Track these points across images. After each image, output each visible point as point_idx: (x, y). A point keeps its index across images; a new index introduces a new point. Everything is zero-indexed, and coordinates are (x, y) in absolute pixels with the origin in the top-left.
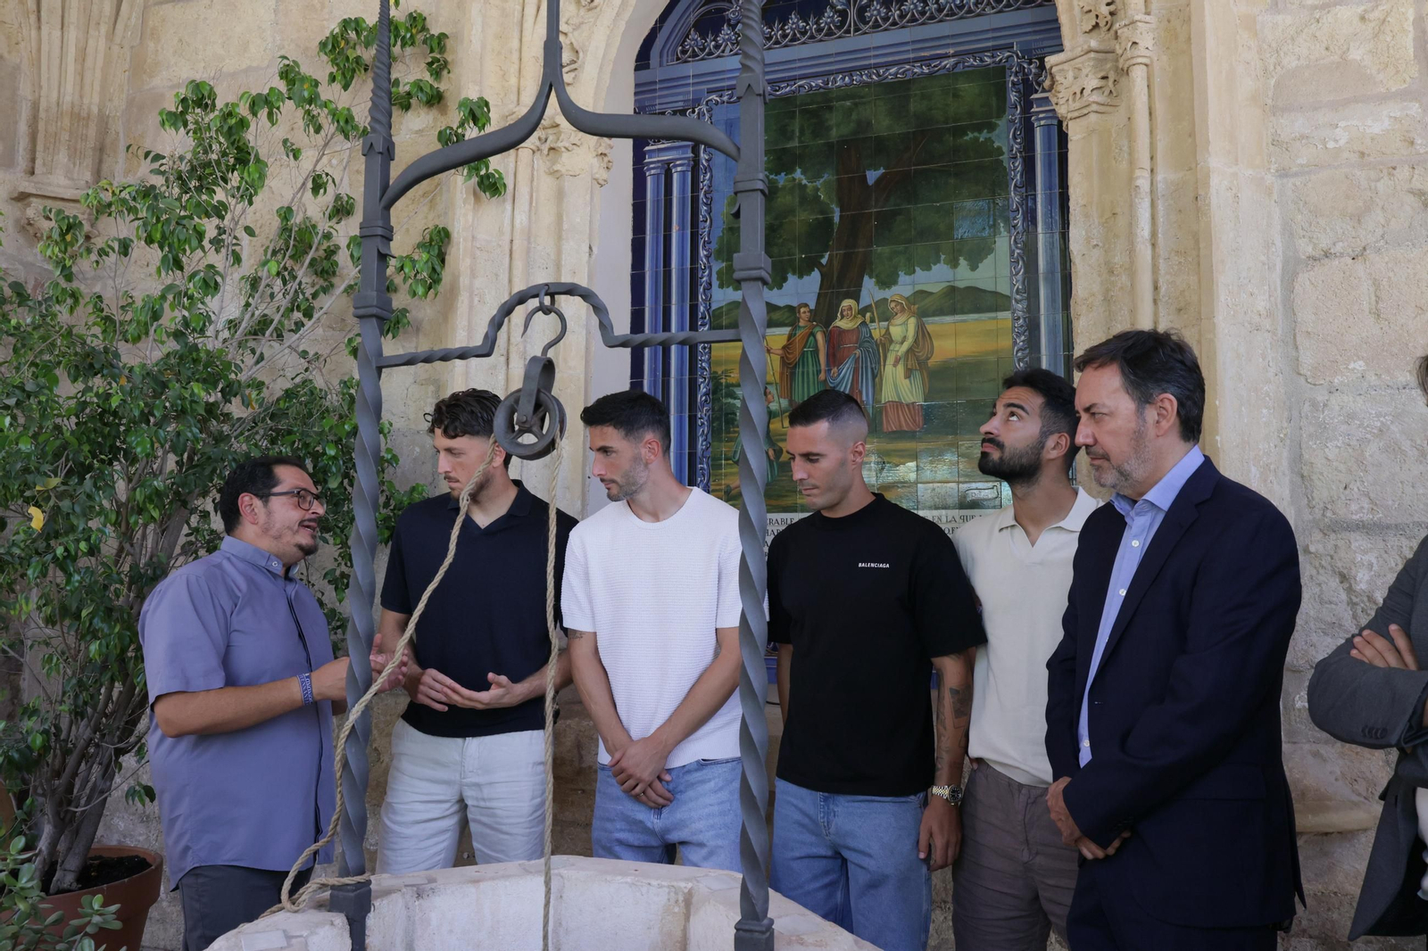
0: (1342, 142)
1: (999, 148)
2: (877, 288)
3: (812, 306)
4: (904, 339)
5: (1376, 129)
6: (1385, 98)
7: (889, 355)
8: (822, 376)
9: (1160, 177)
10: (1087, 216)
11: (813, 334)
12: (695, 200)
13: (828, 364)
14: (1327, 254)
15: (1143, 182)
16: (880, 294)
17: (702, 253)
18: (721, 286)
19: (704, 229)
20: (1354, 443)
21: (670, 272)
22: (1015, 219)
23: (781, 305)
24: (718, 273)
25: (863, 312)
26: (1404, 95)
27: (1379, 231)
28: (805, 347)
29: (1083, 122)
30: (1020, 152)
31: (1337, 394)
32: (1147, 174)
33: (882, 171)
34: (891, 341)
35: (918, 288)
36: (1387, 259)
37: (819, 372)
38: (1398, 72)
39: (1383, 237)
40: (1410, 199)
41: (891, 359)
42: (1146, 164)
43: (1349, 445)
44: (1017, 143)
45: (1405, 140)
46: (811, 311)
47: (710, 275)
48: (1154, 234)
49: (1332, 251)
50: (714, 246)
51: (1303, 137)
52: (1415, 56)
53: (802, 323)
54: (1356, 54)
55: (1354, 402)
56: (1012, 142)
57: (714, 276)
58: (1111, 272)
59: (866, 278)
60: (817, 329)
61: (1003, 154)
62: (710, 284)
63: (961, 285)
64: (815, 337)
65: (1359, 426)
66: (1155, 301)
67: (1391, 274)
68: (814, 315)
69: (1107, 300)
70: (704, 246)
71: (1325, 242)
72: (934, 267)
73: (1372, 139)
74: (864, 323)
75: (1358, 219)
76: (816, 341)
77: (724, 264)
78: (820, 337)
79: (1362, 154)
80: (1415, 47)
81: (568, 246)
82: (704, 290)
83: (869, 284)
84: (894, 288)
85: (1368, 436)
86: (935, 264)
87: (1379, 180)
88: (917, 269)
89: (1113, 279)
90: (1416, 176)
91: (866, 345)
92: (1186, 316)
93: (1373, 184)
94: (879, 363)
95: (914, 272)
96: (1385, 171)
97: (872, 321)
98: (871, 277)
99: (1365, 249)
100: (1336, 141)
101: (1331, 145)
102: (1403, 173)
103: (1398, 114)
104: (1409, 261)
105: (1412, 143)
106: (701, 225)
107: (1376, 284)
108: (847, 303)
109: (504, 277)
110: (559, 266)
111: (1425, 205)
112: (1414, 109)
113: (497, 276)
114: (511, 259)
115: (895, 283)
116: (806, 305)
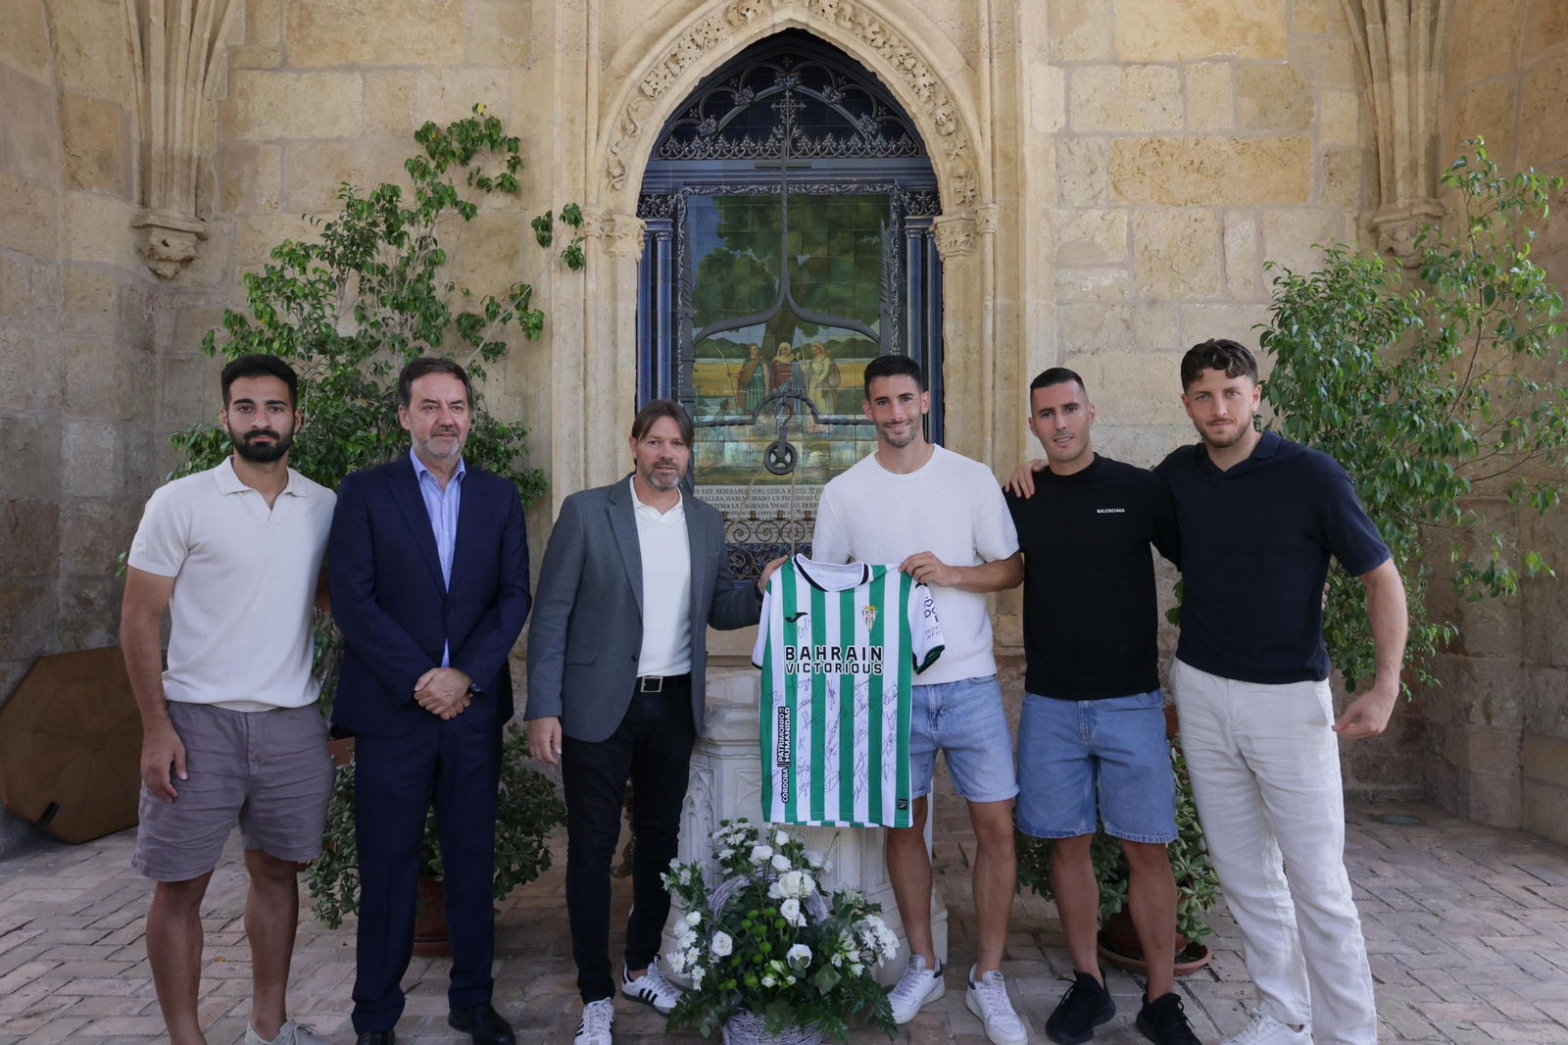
0: (1089, 289)
1: (885, 250)
2: (804, 336)
3: (760, 345)
4: (822, 371)
5: (1106, 282)
6: (1111, 265)
7: (811, 381)
8: (767, 393)
9: (998, 301)
10: (955, 317)
11: (760, 365)
12: (674, 262)
13: (770, 386)
14: (1079, 351)
15: (989, 303)
16: (806, 341)
17: (680, 301)
19: (682, 284)
21: (656, 313)
22: (894, 297)
23: (738, 343)
24: (692, 316)
25: (794, 351)
26: (1121, 265)
27: (1105, 340)
28: (754, 373)
29: (954, 259)
30: (898, 254)
32: (991, 298)
33: (808, 257)
34: (814, 373)
35: (832, 338)
36: (1108, 355)
38: (1118, 252)
39: (1107, 343)
40: (1120, 324)
41: (813, 385)
42: (991, 292)
44: (896, 248)
45: (1120, 291)
46: (759, 349)
48: (994, 334)
49: (1082, 349)
50: (689, 297)
51: (1070, 283)
52: (1126, 244)
53: (753, 357)
54: (1099, 239)
56: (893, 247)
58: (968, 352)
59: (797, 329)
60: (763, 361)
61: (887, 253)
63: (859, 339)
64: (762, 367)
66: (994, 372)
67: (1110, 365)
68: (761, 351)
69: (966, 368)
70: (682, 297)
71: (1079, 344)
73: (1104, 288)
74: (795, 360)
75: (1096, 332)
76: (763, 370)
77: (697, 311)
78: (765, 367)
79: (1099, 296)
80: (1126, 239)
81: (621, 305)
82: (682, 328)
83: (798, 332)
84: (815, 337)
87: (1106, 312)
88: (831, 326)
89: (970, 356)
90: (1124, 311)
91: (797, 374)
92: (1010, 382)
93: (1103, 314)
94: (805, 386)
95: (828, 328)
96: (1109, 307)
97: (801, 358)
98: (800, 329)
99: (1098, 349)
100: (1087, 288)
101: (1084, 289)
102: (1118, 309)
103: (1117, 276)
105: (1123, 292)
106: (679, 281)
107: (1102, 368)
108: (783, 345)
109: (581, 326)
110: (614, 319)
111: (1128, 328)
112: (1125, 273)
113: (575, 325)
114: (585, 314)
115: (816, 334)
116: (755, 344)
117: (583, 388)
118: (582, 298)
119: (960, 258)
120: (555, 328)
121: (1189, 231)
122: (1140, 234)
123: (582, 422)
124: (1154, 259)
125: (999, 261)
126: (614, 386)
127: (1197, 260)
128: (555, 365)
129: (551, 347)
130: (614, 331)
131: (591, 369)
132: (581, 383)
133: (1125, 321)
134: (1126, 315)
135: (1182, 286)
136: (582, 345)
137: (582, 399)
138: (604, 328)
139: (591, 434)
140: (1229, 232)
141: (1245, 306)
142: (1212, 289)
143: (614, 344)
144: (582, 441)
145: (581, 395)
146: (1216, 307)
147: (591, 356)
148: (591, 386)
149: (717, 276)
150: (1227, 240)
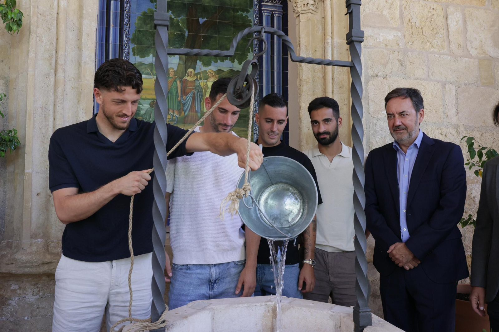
0: (381, 40)
1: (250, 20)
2: (202, 66)
3: (175, 69)
5: (390, 37)
6: (392, 29)
7: (207, 93)
8: (179, 99)
9: (335, 40)
10: (307, 50)
11: (175, 81)
12: (122, 15)
13: (182, 94)
14: (377, 76)
15: (330, 41)
16: (204, 68)
17: (125, 39)
18: (134, 55)
19: (126, 28)
20: (383, 137)
21: (109, 45)
22: (255, 48)
24: (133, 49)
25: (197, 74)
26: (397, 29)
27: (390, 71)
28: (172, 86)
29: (305, 15)
30: (258, 23)
31: (379, 121)
32: (330, 38)
33: (205, 19)
34: (208, 88)
35: (219, 68)
36: (392, 80)
37: (178, 97)
38: (395, 21)
39: (391, 72)
40: (398, 62)
42: (330, 35)
43: (382, 138)
44: (257, 20)
45: (397, 43)
46: (174, 71)
47: (129, 49)
49: (378, 75)
50: (131, 37)
51: (371, 36)
52: (399, 18)
53: (171, 76)
54: (385, 13)
55: (383, 124)
56: (255, 19)
57: (131, 50)
58: (314, 71)
59: (198, 61)
60: (178, 79)
61: (251, 22)
62: (129, 53)
63: (236, 70)
64: (176, 82)
65: (385, 132)
66: (332, 83)
67: (393, 85)
68: (176, 72)
69: (313, 81)
70: (126, 36)
71: (376, 72)
72: (225, 61)
73: (389, 41)
74: (197, 79)
75: (385, 65)
76: (177, 84)
77: (136, 46)
78: (178, 82)
79: (386, 45)
80: (399, 15)
81: (86, 22)
82: (126, 55)
83: (199, 63)
85: (387, 135)
86: (226, 60)
87: (390, 54)
88: (219, 61)
89: (315, 74)
90: (399, 55)
91: (198, 88)
92: (342, 90)
93: (389, 55)
94: (203, 96)
95: (217, 62)
96: (392, 52)
97: (201, 79)
98: (200, 61)
99: (386, 75)
100: (380, 39)
101: (378, 40)
102: (396, 53)
103: (395, 35)
104: (398, 81)
105: (399, 44)
106: (125, 27)
107: (389, 87)
108: (190, 70)
109: (54, 30)
110: (80, 31)
111: (402, 65)
112: (399, 34)
113: (49, 29)
114: (58, 23)
115: (210, 65)
116: (173, 69)
117: (54, 75)
118: (56, 11)
119: (310, 14)
120: (33, 28)
121: (430, 14)
122: (406, 13)
123: (52, 99)
124: (414, 28)
125: (335, 16)
126: (79, 76)
127: (435, 30)
128: (32, 55)
129: (29, 42)
130: (79, 39)
131: (61, 61)
132: (53, 71)
133: (400, 61)
134: (400, 57)
135: (428, 44)
136: (54, 44)
137: (53, 83)
138: (72, 36)
139: (59, 108)
140: (450, 17)
141: (459, 59)
142: (443, 47)
143: (80, 48)
144: (51, 113)
145: (52, 80)
146: (445, 57)
147: (61, 53)
148: (60, 74)
149: (149, 26)
150: (449, 22)
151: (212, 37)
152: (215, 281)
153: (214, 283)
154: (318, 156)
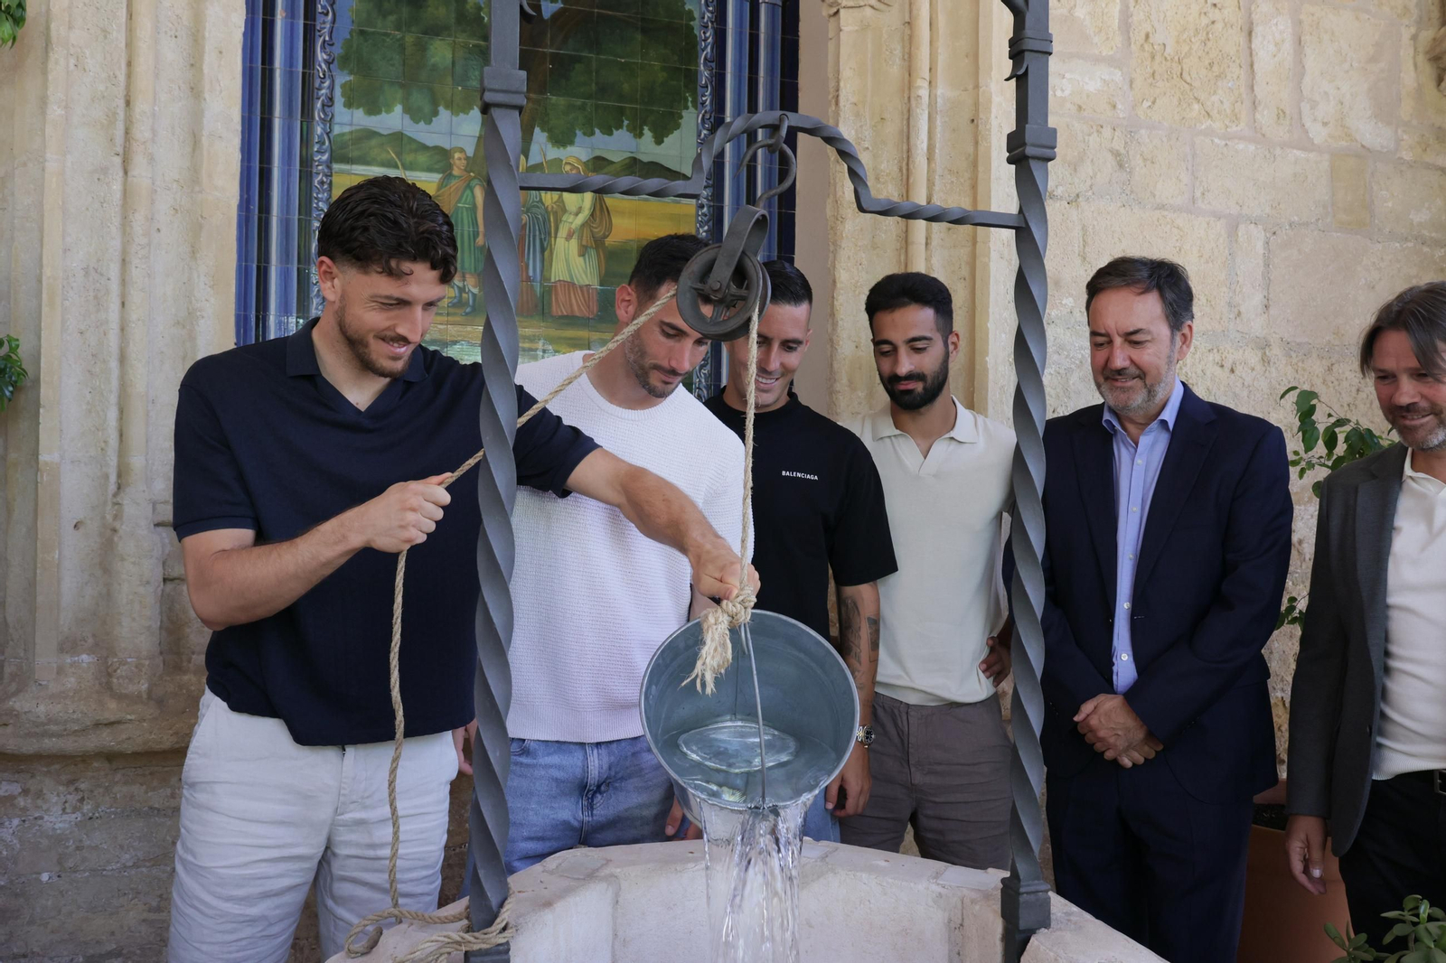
0: (1067, 93)
1: (690, 12)
2: (550, 145)
3: (470, 152)
4: (580, 210)
5: (1092, 86)
6: (1098, 60)
7: (561, 226)
8: (480, 240)
9: (939, 92)
10: (857, 115)
11: (469, 187)
14: (1051, 196)
15: (924, 93)
16: (553, 153)
17: (321, 56)
18: (349, 104)
19: (324, 25)
20: (1062, 371)
21: (271, 72)
22: (703, 95)
23: (430, 143)
24: (343, 86)
25: (532, 170)
26: (1111, 62)
27: (1089, 183)
28: (459, 201)
29: (856, 13)
30: (712, 22)
31: (1053, 326)
32: (926, 84)
33: (560, 5)
34: (564, 210)
35: (598, 153)
36: (1093, 209)
37: (476, 234)
38: (1108, 39)
39: (1091, 187)
40: (1109, 157)
41: (563, 232)
42: (927, 75)
43: (1059, 373)
44: (709, 11)
45: (1110, 103)
46: (467, 158)
47: (332, 88)
48: (931, 148)
49: (1055, 193)
50: (338, 50)
52: (1119, 28)
53: (456, 172)
55: (1064, 334)
56: (704, 8)
57: (338, 92)
59: (537, 130)
60: (476, 181)
61: (694, 19)
62: (331, 99)
63: (645, 159)
64: (472, 192)
65: (1067, 357)
67: (1095, 223)
68: (471, 162)
70: (323, 47)
72: (615, 131)
73: (1088, 96)
75: (1074, 167)
76: (474, 197)
77: (352, 78)
78: (478, 192)
79: (1080, 107)
80: (1120, 20)
81: (214, 12)
82: (323, 105)
83: (539, 137)
84: (569, 148)
85: (1073, 366)
86: (617, 129)
87: (1090, 135)
88: (597, 131)
89: (879, 186)
90: (1116, 137)
91: (534, 210)
93: (1087, 138)
94: (550, 234)
95: (592, 134)
96: (1095, 127)
98: (543, 130)
99: (1078, 195)
100: (1063, 91)
102: (1107, 132)
103: (1107, 78)
104: (1108, 213)
105: (1114, 107)
106: (320, 19)
107: (1084, 229)
109: (119, 37)
110: (196, 38)
111: (1121, 166)
112: (1117, 76)
113: (105, 32)
114: (130, 16)
115: (571, 143)
116: (462, 150)
117: (121, 174)
119: (868, 11)
120: (58, 30)
121: (1205, 21)
122: (1138, 16)
123: (116, 244)
124: (1158, 58)
125: (942, 21)
126: (194, 177)
127: (1215, 68)
128: (55, 111)
129: (45, 72)
130: (195, 63)
131: (142, 131)
132: (118, 160)
133: (1116, 154)
134: (1118, 145)
135: (1196, 106)
136: (122, 78)
137: (118, 195)
138: (172, 53)
139: (136, 273)
140: (1258, 30)
141: (1278, 151)
142: (1236, 118)
143: (195, 91)
144: (115, 287)
145: (117, 187)
146: (1241, 146)
147: (141, 106)
148: (140, 169)
149: (392, 18)
150: (1256, 43)
151: (579, 60)
152: (599, 787)
153: (595, 792)
154: (890, 437)
